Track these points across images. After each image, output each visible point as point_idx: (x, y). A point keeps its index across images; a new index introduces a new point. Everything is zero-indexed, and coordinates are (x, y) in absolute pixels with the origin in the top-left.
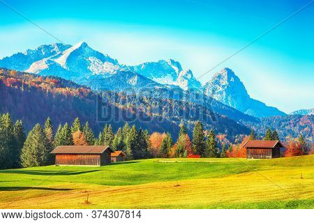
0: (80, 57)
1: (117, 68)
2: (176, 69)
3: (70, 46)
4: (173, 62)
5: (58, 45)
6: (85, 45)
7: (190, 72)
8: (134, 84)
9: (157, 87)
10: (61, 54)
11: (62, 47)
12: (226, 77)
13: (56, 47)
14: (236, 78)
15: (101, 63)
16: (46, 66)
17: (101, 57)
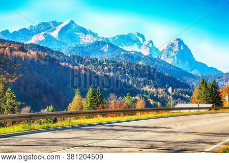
0: (68, 31)
1: (96, 39)
2: (141, 40)
3: (62, 23)
4: (139, 34)
5: (53, 22)
6: (72, 22)
7: (151, 42)
8: (106, 51)
9: (123, 53)
10: (55, 29)
11: (56, 24)
12: (177, 45)
13: (51, 24)
14: (185, 46)
15: (84, 35)
16: (43, 38)
17: (84, 31)
